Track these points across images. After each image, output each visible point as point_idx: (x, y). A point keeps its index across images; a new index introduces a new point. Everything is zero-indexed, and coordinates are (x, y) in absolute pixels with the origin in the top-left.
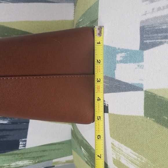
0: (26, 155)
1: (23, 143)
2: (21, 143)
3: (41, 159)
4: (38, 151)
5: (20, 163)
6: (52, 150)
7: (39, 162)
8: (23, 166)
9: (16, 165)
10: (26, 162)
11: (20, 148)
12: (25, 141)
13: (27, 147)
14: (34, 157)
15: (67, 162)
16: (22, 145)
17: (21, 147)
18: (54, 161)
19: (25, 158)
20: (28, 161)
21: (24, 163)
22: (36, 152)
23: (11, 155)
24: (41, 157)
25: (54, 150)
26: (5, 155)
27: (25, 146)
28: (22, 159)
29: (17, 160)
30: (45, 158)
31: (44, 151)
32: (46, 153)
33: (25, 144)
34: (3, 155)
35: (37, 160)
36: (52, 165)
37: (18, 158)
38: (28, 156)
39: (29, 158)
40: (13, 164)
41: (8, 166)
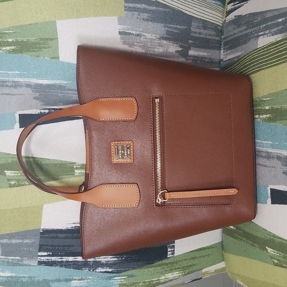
0: (175, 264)
1: (171, 250)
2: (169, 250)
3: (191, 269)
4: (187, 260)
5: (170, 276)
6: (201, 257)
7: (188, 273)
8: (172, 280)
9: (165, 279)
10: (176, 274)
11: (168, 256)
12: (173, 247)
13: (175, 255)
14: (183, 268)
15: (216, 271)
16: (170, 253)
17: (169, 254)
18: (204, 270)
19: (175, 269)
20: (177, 273)
21: (173, 276)
22: (185, 260)
23: (160, 265)
24: (191, 266)
25: (204, 257)
26: (154, 267)
27: (173, 254)
28: (171, 271)
29: (167, 272)
30: (194, 268)
31: (193, 258)
32: (196, 261)
33: (174, 251)
34: (151, 267)
35: (187, 271)
36: (200, 277)
37: (167, 269)
38: (177, 267)
39: (178, 268)
40: (163, 277)
41: (158, 280)
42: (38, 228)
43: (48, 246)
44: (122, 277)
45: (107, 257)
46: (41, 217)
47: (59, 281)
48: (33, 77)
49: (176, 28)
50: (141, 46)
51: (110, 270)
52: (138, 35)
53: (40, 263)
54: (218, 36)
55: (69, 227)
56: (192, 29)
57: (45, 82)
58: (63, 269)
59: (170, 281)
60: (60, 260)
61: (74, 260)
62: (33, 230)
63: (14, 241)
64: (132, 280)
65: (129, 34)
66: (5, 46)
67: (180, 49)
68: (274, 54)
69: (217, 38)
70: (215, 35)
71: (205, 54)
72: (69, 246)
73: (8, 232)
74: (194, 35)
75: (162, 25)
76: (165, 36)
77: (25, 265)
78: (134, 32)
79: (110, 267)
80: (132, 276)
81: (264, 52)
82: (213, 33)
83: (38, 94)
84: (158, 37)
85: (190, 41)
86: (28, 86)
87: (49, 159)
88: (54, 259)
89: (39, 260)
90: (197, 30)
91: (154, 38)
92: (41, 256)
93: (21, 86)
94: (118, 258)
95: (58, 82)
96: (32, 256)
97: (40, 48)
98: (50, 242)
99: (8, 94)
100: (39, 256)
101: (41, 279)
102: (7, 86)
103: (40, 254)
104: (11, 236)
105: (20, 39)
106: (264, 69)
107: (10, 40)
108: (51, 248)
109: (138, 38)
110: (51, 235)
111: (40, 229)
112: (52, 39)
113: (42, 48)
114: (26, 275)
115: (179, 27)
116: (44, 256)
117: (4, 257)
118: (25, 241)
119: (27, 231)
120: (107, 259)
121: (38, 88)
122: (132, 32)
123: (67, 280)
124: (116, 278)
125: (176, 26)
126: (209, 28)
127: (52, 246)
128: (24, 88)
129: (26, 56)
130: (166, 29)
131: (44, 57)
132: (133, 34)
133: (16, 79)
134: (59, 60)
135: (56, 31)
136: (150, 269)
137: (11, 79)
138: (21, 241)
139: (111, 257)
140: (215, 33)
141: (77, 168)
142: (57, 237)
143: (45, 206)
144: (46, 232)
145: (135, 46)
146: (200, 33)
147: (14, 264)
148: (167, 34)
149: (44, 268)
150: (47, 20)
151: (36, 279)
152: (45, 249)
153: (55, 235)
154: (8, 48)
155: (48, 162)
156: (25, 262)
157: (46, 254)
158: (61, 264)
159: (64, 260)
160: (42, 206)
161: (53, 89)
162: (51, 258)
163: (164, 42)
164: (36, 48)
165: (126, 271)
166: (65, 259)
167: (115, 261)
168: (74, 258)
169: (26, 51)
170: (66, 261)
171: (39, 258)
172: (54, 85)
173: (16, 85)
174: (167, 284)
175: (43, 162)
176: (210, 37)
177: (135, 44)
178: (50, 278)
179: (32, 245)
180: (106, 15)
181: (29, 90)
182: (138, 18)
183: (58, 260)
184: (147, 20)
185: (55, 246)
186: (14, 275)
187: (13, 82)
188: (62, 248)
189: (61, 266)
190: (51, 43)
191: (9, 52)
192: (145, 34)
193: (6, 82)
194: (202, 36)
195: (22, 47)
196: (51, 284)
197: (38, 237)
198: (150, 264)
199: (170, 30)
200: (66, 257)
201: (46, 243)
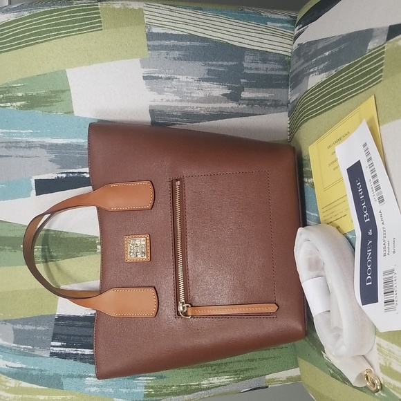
0: (224, 366)
3: (248, 374)
4: (242, 361)
5: (215, 381)
6: (263, 359)
7: (244, 379)
8: (219, 386)
9: (209, 384)
10: (224, 379)
14: (236, 371)
15: (289, 379)
18: (268, 377)
19: (224, 372)
20: (227, 377)
21: (221, 381)
23: (201, 367)
24: (247, 370)
25: (267, 359)
26: (193, 368)
28: (217, 374)
29: (211, 375)
30: (252, 373)
32: (255, 364)
34: (189, 368)
35: (242, 376)
36: (264, 385)
37: (211, 372)
38: (227, 369)
39: (228, 372)
40: (205, 382)
41: (197, 385)
42: (53, 313)
43: (62, 335)
44: (148, 378)
46: (57, 300)
47: (71, 376)
48: (47, 136)
49: (222, 66)
50: (173, 92)
52: (168, 79)
53: (52, 354)
54: (285, 69)
55: (88, 313)
56: (245, 65)
57: (60, 141)
58: (78, 363)
59: (216, 387)
60: (75, 352)
61: (91, 353)
62: (48, 316)
63: (27, 327)
64: (162, 382)
65: (157, 78)
66: (15, 102)
67: (229, 92)
68: (319, 99)
69: (285, 73)
70: (280, 69)
71: (267, 95)
72: (86, 336)
73: (22, 317)
74: (249, 72)
75: (201, 63)
76: (206, 76)
77: (37, 356)
78: (163, 76)
80: (162, 377)
81: (312, 95)
82: (277, 66)
83: (53, 156)
84: (196, 78)
85: (242, 81)
86: (43, 146)
87: (68, 233)
88: (68, 350)
90: (253, 65)
91: (191, 80)
92: (54, 346)
93: (35, 147)
95: (75, 141)
96: (44, 346)
97: (52, 102)
98: (66, 330)
99: (22, 157)
100: (52, 346)
101: (52, 373)
102: (21, 147)
103: (53, 344)
104: (25, 321)
105: (30, 93)
106: (311, 118)
107: (20, 95)
108: (66, 337)
109: (169, 82)
110: (67, 322)
111: (55, 314)
112: (63, 91)
113: (53, 101)
114: (36, 368)
115: (225, 63)
116: (57, 346)
117: (16, 345)
118: (38, 328)
119: (41, 316)
121: (52, 148)
122: (160, 76)
123: (81, 377)
124: (140, 378)
125: (220, 63)
126: (270, 61)
127: (67, 335)
128: (38, 148)
129: (38, 112)
130: (207, 68)
131: (57, 113)
132: (161, 78)
133: (30, 139)
134: (74, 115)
135: (67, 81)
136: (187, 370)
137: (25, 139)
138: (34, 328)
140: (281, 67)
142: (73, 326)
144: (62, 318)
145: (166, 92)
146: (257, 69)
147: (25, 354)
148: (208, 74)
149: (55, 360)
150: (56, 70)
151: (47, 373)
152: (59, 338)
153: (71, 322)
154: (19, 104)
155: (66, 236)
156: (37, 353)
157: (59, 344)
158: (76, 357)
159: (79, 352)
161: (70, 150)
162: (64, 349)
163: (206, 84)
164: (47, 102)
166: (80, 351)
168: (91, 351)
169: (37, 107)
170: (82, 354)
171: (51, 348)
172: (70, 145)
173: (30, 146)
174: (213, 390)
175: (61, 236)
176: (273, 73)
177: (166, 89)
178: (61, 372)
179: (45, 333)
180: (124, 58)
181: (44, 151)
182: (166, 58)
183: (72, 352)
184: (179, 59)
185: (71, 336)
186: (24, 366)
187: (27, 142)
188: (78, 338)
189: (76, 359)
190: (63, 96)
191: (20, 108)
192: (178, 77)
193: (19, 142)
194: (261, 72)
195: (33, 102)
196: (62, 380)
197: (53, 324)
199: (213, 68)
200: (82, 350)
201: (60, 332)
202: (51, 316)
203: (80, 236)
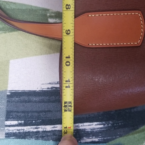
42: (4, 89)
43: (18, 112)
45: (91, 124)
46: (7, 75)
51: (97, 140)
53: (8, 135)
55: (45, 87)
58: (40, 142)
60: (35, 130)
61: (53, 129)
79: (97, 136)
87: (15, 3)
88: (27, 129)
89: (7, 131)
94: (104, 125)
100: (7, 126)
103: (8, 123)
108: (23, 115)
110: (22, 98)
111: (7, 91)
120: (92, 127)
127: (23, 112)
139: (96, 123)
141: (51, 17)
142: (30, 101)
143: (12, 61)
144: (14, 94)
149: (13, 141)
152: (14, 116)
153: (26, 98)
155: (13, 7)
157: (15, 122)
159: (40, 130)
160: (8, 62)
162: (23, 128)
165: (113, 139)
166: (41, 128)
167: (101, 128)
168: (53, 126)
170: (43, 132)
171: (6, 128)
175: (8, 7)
183: (32, 130)
185: (28, 112)
188: (36, 114)
189: (37, 138)
197: (4, 102)
198: (135, 129)
200: (43, 127)
201: (15, 109)
202: (2, 92)
203: (29, 8)
